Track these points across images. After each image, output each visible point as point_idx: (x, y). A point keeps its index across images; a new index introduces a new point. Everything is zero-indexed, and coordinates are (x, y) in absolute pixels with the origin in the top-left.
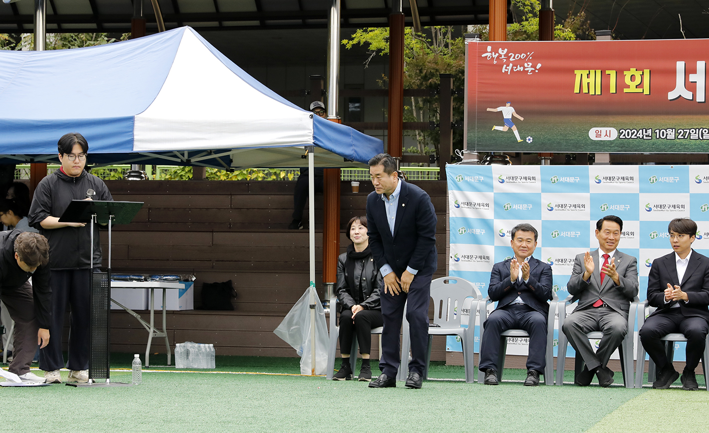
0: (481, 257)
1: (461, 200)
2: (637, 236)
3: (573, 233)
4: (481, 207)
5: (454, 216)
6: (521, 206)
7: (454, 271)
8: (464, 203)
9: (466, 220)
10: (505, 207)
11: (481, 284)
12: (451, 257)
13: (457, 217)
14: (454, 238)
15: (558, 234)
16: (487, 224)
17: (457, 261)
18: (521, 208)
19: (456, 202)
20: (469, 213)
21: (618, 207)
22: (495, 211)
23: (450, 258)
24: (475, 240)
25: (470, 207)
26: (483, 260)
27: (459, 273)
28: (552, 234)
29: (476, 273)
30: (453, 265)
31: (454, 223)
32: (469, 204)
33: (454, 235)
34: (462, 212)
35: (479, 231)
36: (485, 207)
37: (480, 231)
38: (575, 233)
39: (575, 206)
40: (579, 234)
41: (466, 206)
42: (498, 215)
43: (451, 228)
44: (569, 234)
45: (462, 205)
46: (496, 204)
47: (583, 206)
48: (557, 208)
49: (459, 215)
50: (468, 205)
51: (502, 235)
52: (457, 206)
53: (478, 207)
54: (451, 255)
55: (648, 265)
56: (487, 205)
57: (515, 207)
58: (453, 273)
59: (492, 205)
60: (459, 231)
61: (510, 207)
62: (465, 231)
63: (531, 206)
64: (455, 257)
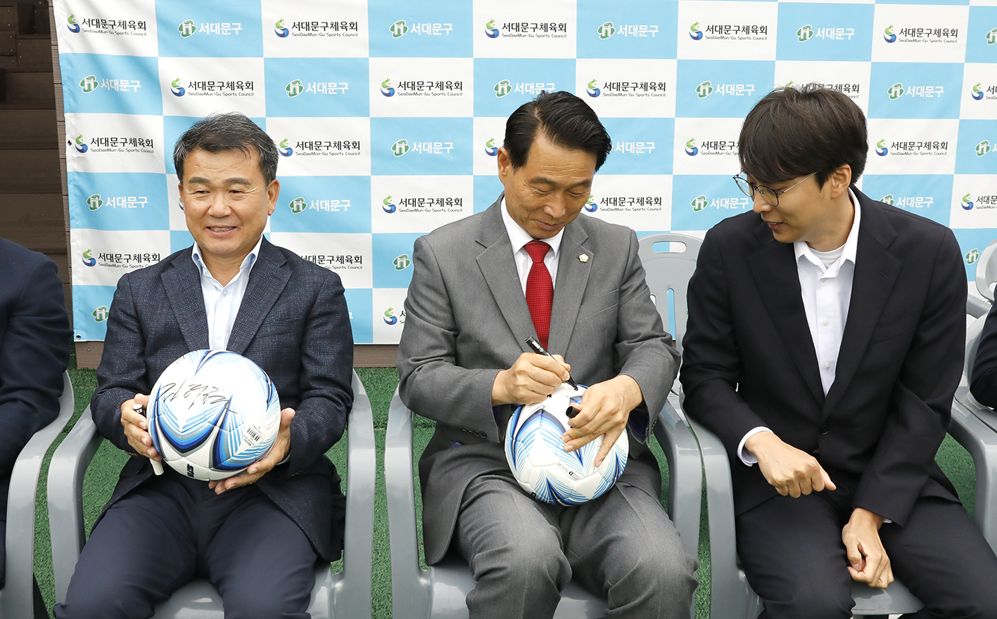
0: (134, 142)
1: (81, 15)
2: (468, 90)
3: (332, 87)
4: (129, 30)
5: (68, 51)
6: (217, 27)
7: (78, 173)
8: (90, 22)
9: (94, 60)
10: (181, 29)
11: (138, 200)
12: (69, 142)
13: (75, 54)
14: (71, 100)
15: (301, 88)
16: (143, 69)
17: (82, 151)
18: (217, 32)
19: (71, 19)
20: (102, 44)
21: (429, 28)
22: (161, 40)
23: (67, 144)
24: (119, 104)
25: (104, 30)
26: (140, 147)
27: (88, 177)
28: (288, 88)
29: (127, 176)
30: (75, 160)
31: (69, 68)
32: (100, 23)
33: (73, 95)
34: (86, 42)
35: (128, 84)
36: (138, 31)
37: (130, 84)
38: (338, 86)
39: (335, 26)
40: (346, 88)
41: (94, 28)
42: (167, 47)
43: (64, 78)
44: (324, 87)
45: (85, 27)
46: (162, 22)
47: (354, 26)
48: (296, 30)
49: (79, 49)
50: (98, 26)
51: (178, 91)
52: (74, 28)
53: (120, 29)
54: (68, 138)
55: (492, 151)
56: (142, 25)
57: (205, 28)
58: (76, 177)
59: (152, 26)
60: (83, 84)
61: (194, 29)
62: (96, 84)
63: (239, 27)
64: (78, 142)
